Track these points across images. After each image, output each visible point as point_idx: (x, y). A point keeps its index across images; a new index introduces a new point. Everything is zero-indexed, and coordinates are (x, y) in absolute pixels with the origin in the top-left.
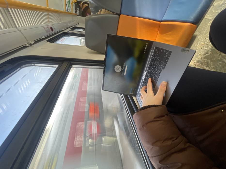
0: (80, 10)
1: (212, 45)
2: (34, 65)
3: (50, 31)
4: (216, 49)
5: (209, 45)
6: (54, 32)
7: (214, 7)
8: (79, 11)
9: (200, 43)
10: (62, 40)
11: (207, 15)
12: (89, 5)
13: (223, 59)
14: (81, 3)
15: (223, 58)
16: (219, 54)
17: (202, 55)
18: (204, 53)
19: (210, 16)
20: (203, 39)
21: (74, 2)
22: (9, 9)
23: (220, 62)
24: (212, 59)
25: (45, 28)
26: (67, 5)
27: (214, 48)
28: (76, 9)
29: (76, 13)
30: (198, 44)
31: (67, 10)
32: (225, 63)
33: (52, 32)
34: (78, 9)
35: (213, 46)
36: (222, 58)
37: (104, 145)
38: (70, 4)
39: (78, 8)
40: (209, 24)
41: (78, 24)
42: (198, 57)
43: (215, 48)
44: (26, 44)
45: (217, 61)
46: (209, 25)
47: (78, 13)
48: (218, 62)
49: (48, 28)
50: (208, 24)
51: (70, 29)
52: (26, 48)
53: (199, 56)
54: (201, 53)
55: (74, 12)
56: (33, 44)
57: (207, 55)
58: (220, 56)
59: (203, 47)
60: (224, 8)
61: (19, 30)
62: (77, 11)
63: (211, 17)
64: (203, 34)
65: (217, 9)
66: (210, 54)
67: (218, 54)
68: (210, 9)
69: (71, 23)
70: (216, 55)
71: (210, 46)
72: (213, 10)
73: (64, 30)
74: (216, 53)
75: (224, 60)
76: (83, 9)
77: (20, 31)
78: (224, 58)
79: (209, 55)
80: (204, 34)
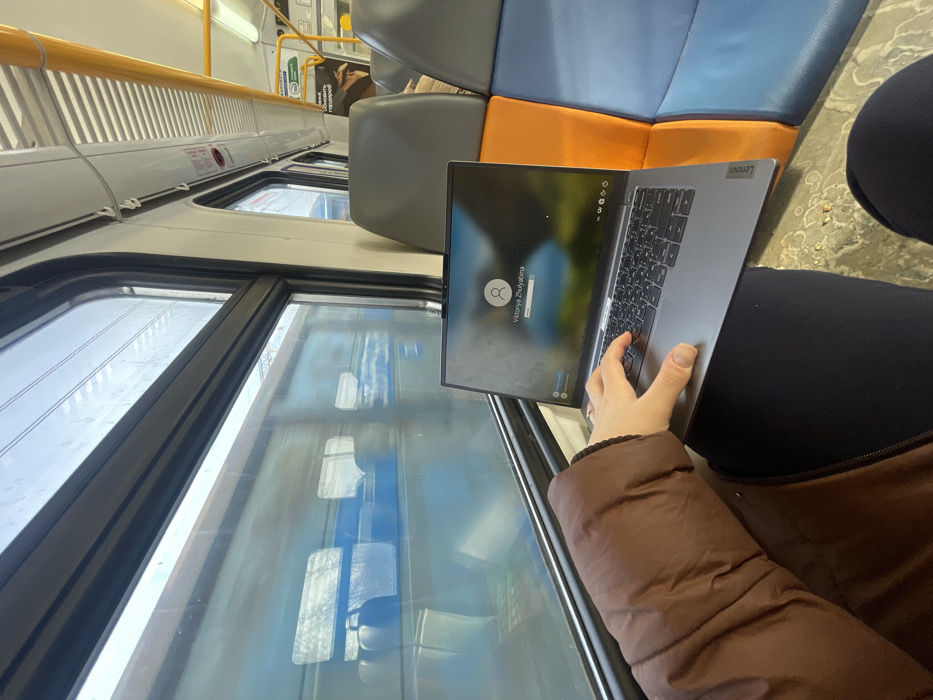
0: (333, 92)
1: (863, 211)
2: (132, 291)
3: (211, 165)
4: (882, 227)
5: (854, 211)
6: (226, 168)
7: (859, 65)
8: (330, 95)
9: (815, 203)
10: (257, 201)
11: (832, 95)
12: (368, 71)
13: (916, 265)
14: (342, 68)
15: (916, 261)
16: (899, 243)
17: (828, 251)
18: (834, 242)
19: (847, 98)
20: (826, 186)
21: (312, 62)
22: (50, 74)
23: (906, 279)
24: (869, 264)
25: (192, 153)
26: (285, 73)
27: (874, 222)
28: (319, 88)
29: (320, 102)
30: (807, 208)
31: (286, 94)
32: (927, 280)
33: (216, 170)
34: (327, 88)
35: (867, 215)
36: (911, 260)
37: (428, 651)
38: (296, 69)
39: (329, 86)
40: (845, 129)
41: (328, 142)
42: (814, 260)
43: (878, 223)
44: (104, 210)
45: (894, 274)
46: (843, 132)
47: (328, 102)
48: (897, 275)
49: (201, 154)
50: (841, 130)
51: (294, 160)
52: (107, 224)
53: (817, 255)
54: (824, 242)
55: (311, 99)
56: (137, 211)
57: (847, 249)
58: (902, 254)
59: (828, 219)
60: (896, 67)
61: (80, 155)
62: (325, 96)
63: (849, 101)
64: (824, 167)
65: (872, 71)
66: (863, 246)
67: (893, 243)
68: (843, 76)
69: (298, 138)
70: (884, 248)
71: (856, 215)
72: (855, 78)
73: (267, 161)
74: (884, 240)
75: (921, 268)
76: (345, 88)
77: (84, 158)
78: (922, 261)
79: (856, 251)
80: (826, 171)
